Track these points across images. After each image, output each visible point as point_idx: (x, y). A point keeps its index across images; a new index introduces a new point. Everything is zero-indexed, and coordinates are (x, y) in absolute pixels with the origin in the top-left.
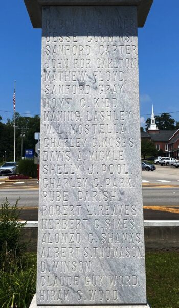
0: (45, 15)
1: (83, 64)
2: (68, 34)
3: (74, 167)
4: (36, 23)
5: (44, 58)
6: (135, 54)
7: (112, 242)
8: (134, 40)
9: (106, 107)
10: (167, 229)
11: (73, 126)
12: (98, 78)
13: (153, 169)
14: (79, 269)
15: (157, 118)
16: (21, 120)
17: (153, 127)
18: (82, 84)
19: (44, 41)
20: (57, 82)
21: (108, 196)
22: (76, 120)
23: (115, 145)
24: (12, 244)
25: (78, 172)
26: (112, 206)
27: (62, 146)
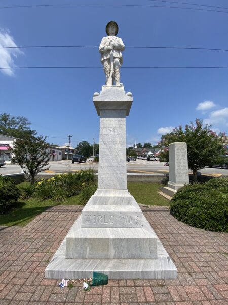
0: (101, 112)
1: (111, 126)
2: (107, 117)
3: (108, 153)
4: (99, 115)
5: (101, 124)
6: (125, 123)
7: (118, 172)
8: (125, 119)
9: (117, 137)
10: (138, 176)
11: (108, 142)
12: (115, 129)
13: (136, 160)
14: (109, 179)
15: (137, 145)
16: (95, 145)
17: (136, 147)
18: (111, 131)
19: (101, 119)
20: (104, 130)
21: (117, 160)
22: (109, 140)
23: (119, 147)
24: (92, 179)
25: (109, 154)
26: (118, 163)
27: (105, 147)
